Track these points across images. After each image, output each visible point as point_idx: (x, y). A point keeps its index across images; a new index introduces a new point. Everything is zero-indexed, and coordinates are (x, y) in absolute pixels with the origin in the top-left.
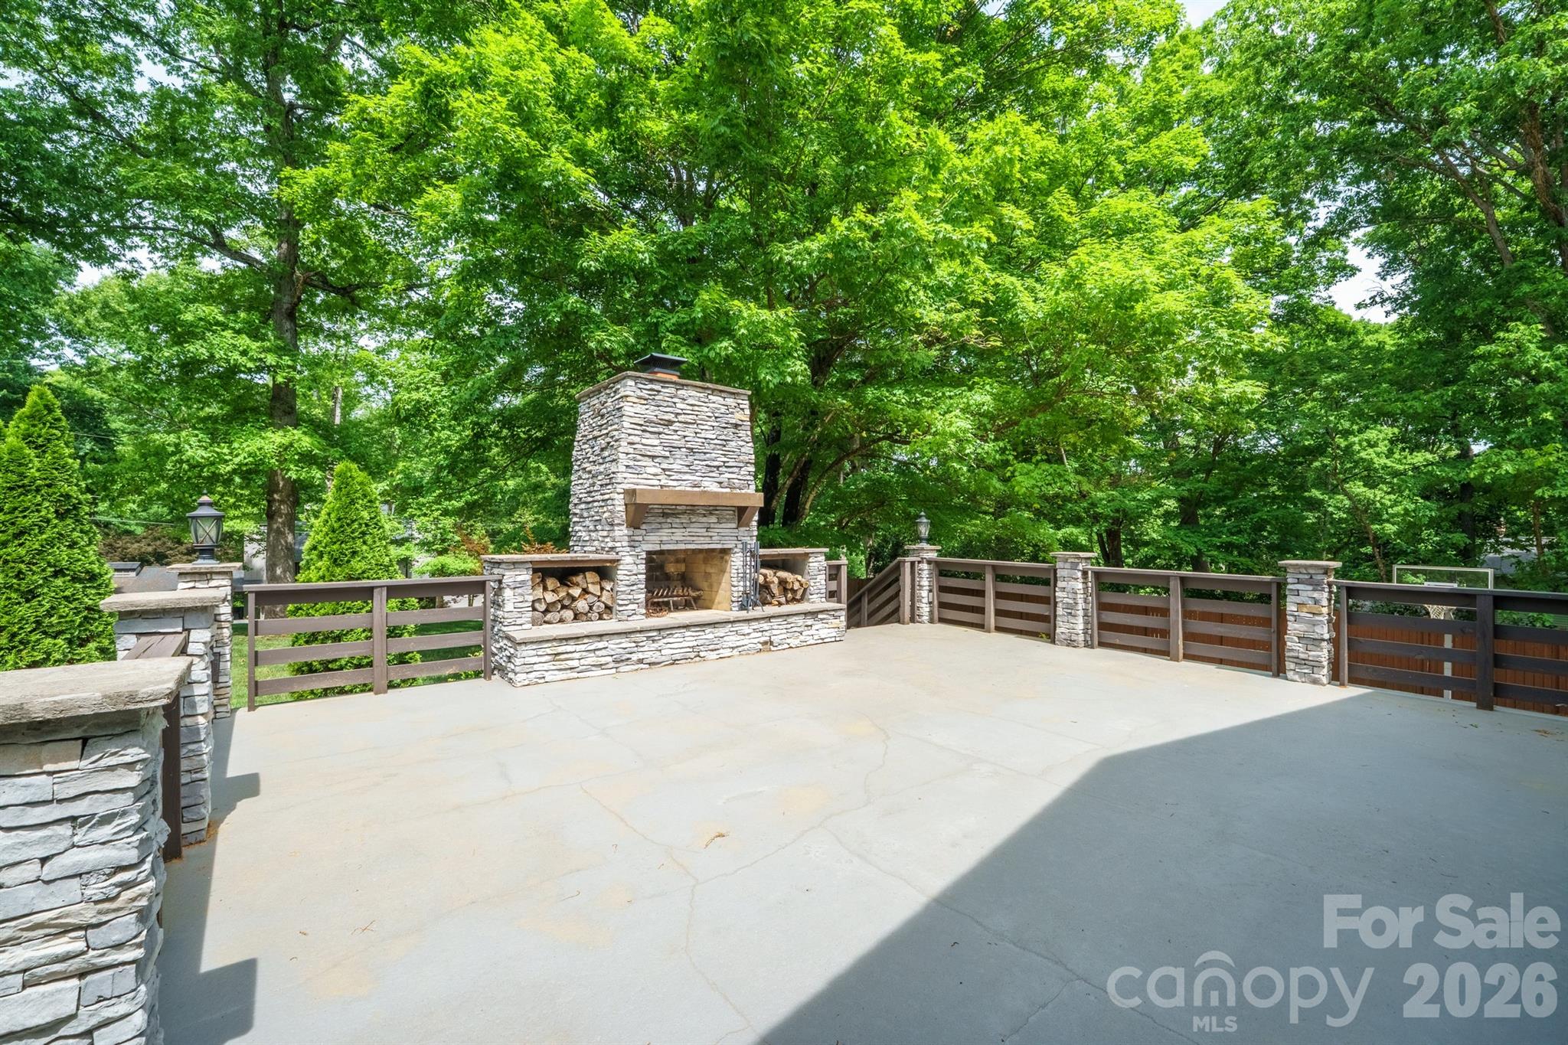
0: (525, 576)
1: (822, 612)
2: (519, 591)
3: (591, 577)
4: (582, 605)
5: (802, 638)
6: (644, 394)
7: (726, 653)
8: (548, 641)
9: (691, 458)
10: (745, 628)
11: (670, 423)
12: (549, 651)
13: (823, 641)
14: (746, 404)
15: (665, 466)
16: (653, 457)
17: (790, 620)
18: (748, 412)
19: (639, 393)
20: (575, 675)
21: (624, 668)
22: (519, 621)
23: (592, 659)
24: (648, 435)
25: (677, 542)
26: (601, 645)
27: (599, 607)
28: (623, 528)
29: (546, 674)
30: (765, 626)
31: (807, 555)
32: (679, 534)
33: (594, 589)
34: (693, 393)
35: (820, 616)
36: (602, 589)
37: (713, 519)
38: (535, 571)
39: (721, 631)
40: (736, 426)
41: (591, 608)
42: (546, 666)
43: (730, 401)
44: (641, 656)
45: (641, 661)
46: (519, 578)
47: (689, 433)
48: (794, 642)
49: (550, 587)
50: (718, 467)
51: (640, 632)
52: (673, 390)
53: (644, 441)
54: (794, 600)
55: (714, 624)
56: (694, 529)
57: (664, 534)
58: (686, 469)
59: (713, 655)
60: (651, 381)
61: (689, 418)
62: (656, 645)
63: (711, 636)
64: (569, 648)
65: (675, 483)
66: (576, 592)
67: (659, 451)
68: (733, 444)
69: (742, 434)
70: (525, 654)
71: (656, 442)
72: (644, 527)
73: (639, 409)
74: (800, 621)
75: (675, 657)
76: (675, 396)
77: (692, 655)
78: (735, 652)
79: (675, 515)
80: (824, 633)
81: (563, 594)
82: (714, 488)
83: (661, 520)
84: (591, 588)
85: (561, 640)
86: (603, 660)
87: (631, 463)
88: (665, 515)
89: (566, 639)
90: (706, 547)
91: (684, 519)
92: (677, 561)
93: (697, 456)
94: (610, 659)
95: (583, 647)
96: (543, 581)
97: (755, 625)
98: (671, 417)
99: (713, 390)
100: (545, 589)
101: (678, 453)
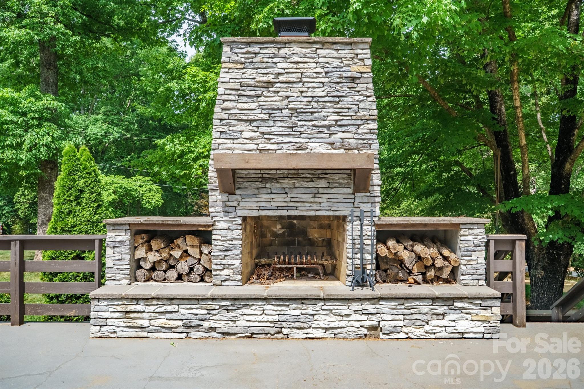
0: (124, 237)
1: (461, 299)
2: (117, 250)
3: (191, 240)
4: (182, 267)
5: (427, 328)
6: (241, 58)
7: (319, 333)
8: (118, 299)
9: (294, 120)
10: (343, 308)
11: (270, 84)
12: (119, 308)
13: (462, 336)
14: (366, 53)
15: (263, 129)
16: (251, 121)
17: (410, 305)
18: (369, 62)
19: (235, 58)
20: (145, 334)
21: (195, 334)
22: (118, 277)
23: (162, 321)
24: (244, 99)
25: (278, 208)
26: (170, 308)
27: (199, 269)
28: (217, 193)
29: (117, 330)
30: (372, 308)
31: (457, 226)
32: (279, 200)
33: (194, 252)
34: (299, 50)
35: (457, 304)
36: (201, 253)
37: (322, 184)
38: (138, 233)
39: (310, 309)
40: (353, 79)
41: (192, 269)
42: (117, 322)
43: (346, 53)
44: (212, 324)
45: (213, 329)
46: (119, 239)
47: (293, 92)
48: (415, 332)
49: (154, 248)
50: (329, 127)
51: (213, 299)
52: (274, 50)
53: (240, 106)
54: (437, 279)
55: (302, 300)
56: (297, 195)
57: (263, 199)
58: (288, 131)
59: (300, 334)
60: (249, 44)
61: (291, 78)
62: (230, 315)
63: (297, 312)
64: (138, 308)
65: (274, 147)
66: (177, 254)
67: (258, 114)
68: (349, 99)
69: (361, 87)
70: (97, 308)
71: (253, 105)
72: (238, 192)
73: (235, 74)
74: (425, 307)
75: (251, 330)
76: (275, 56)
77: (273, 331)
78: (329, 334)
79: (276, 180)
80: (463, 325)
81: (165, 255)
82: (325, 149)
83: (260, 185)
84: (190, 251)
85: (132, 299)
86: (173, 323)
87: (226, 129)
88: (263, 180)
89: (138, 299)
90: (313, 213)
91: (287, 184)
92: (321, 227)
93: (302, 117)
94: (179, 323)
95: (152, 308)
96: (148, 242)
97: (356, 305)
98: (271, 78)
99: (323, 44)
100: (150, 249)
101: (278, 115)
